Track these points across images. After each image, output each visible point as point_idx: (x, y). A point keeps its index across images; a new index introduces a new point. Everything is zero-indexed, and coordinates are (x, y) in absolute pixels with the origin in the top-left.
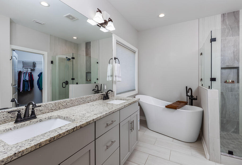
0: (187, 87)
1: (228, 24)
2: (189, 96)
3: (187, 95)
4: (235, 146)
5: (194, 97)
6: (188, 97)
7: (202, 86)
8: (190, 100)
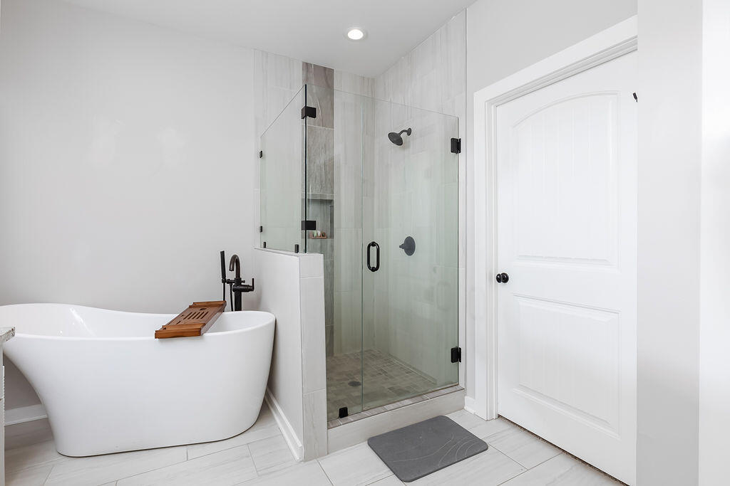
0: (223, 253)
1: (314, 91)
2: (230, 282)
3: (224, 281)
4: (335, 389)
5: (244, 282)
6: (228, 286)
7: (265, 247)
8: (233, 293)
